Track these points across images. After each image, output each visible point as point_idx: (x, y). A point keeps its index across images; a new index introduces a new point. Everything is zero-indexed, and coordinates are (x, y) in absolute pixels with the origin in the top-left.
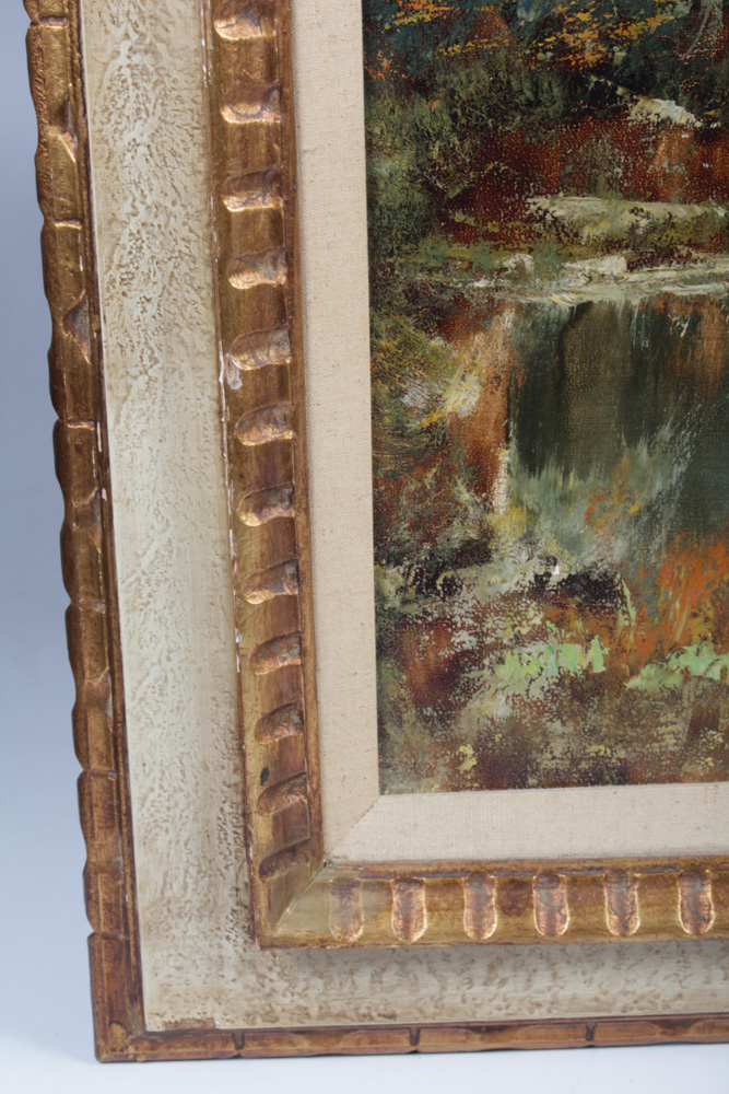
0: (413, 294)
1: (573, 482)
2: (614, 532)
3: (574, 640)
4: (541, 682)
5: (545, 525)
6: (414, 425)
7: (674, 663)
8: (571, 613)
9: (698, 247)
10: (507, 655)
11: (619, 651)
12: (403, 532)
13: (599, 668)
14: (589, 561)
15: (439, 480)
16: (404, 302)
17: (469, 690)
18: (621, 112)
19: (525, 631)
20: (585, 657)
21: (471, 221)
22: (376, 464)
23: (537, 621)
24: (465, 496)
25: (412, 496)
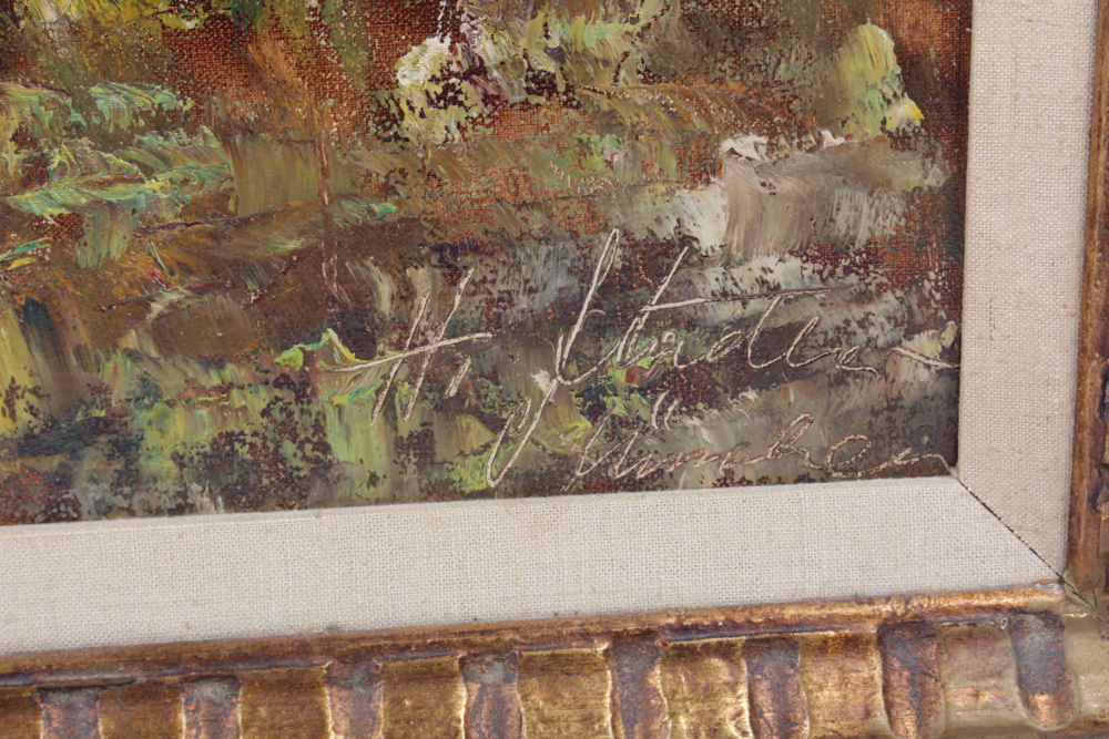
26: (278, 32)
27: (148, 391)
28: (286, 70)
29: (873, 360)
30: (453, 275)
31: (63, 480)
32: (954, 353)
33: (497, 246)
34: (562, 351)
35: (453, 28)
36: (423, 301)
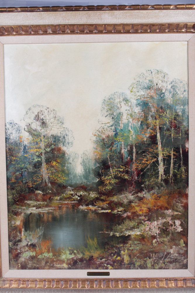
0: (12, 211)
1: (31, 233)
2: (36, 239)
3: (31, 252)
4: (28, 256)
5: (28, 238)
6: (13, 226)
7: (43, 255)
8: (31, 248)
9: (43, 207)
10: (24, 253)
11: (37, 253)
12: (12, 238)
13: (34, 255)
14: (33, 242)
15: (16, 232)
16: (11, 212)
17: (20, 257)
18: (34, 192)
19: (26, 250)
20: (33, 254)
21: (19, 203)
22: (9, 230)
23: (27, 249)
24: (19, 234)
25: (13, 234)
26: (146, 238)
27: (136, 261)
28: (146, 241)
29: (182, 261)
30: (156, 254)
31: (130, 267)
32: (187, 261)
33: (158, 252)
34: (162, 260)
35: (157, 239)
36: (154, 256)
